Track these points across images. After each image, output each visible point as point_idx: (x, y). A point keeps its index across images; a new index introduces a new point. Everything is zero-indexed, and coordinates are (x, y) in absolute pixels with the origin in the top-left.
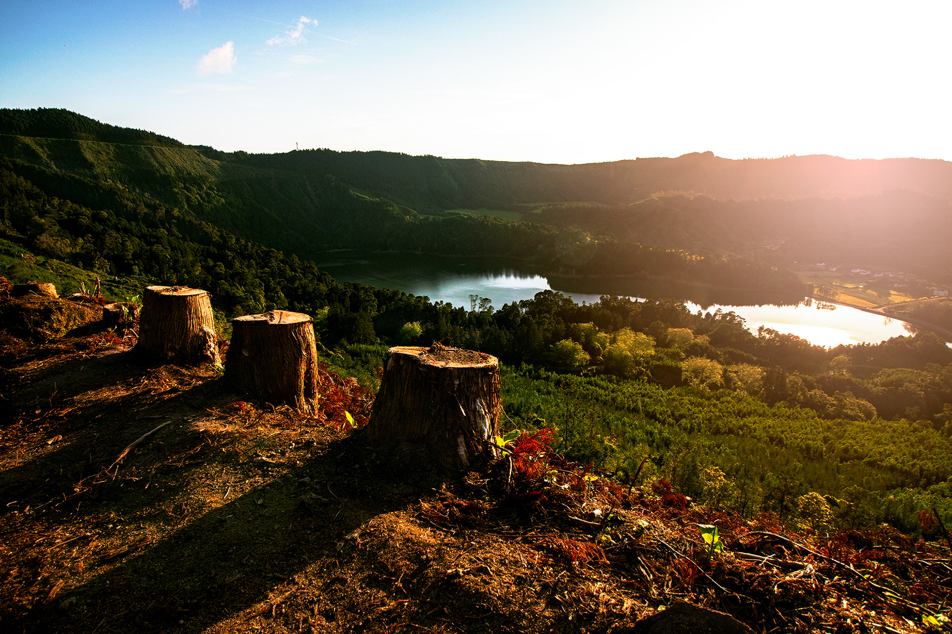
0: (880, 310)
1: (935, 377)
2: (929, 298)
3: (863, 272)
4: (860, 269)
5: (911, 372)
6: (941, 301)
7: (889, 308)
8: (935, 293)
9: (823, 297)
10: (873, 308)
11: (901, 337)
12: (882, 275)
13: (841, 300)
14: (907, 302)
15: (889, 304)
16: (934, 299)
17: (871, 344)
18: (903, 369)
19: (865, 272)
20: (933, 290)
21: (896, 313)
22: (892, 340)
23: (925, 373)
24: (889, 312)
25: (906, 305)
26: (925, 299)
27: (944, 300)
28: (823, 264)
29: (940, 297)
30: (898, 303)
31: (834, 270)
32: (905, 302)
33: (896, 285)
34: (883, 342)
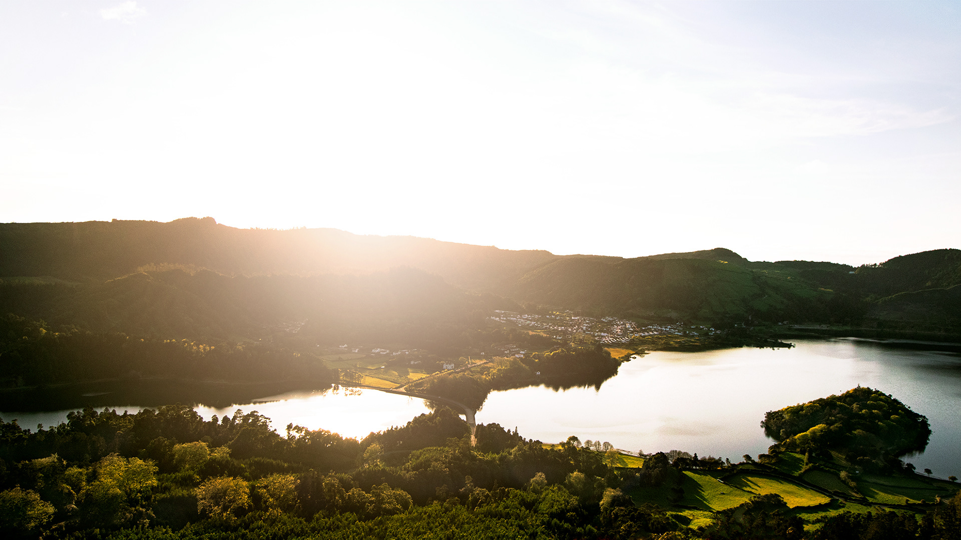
0: (402, 390)
1: (455, 451)
2: (441, 372)
3: (382, 351)
4: (380, 348)
5: (436, 449)
6: (450, 374)
7: (410, 386)
8: (444, 367)
9: (349, 382)
10: (396, 388)
11: (423, 415)
12: (399, 353)
13: (367, 383)
14: (424, 378)
15: (409, 383)
16: (444, 373)
17: (399, 427)
18: (429, 448)
19: (385, 352)
20: (443, 364)
21: (416, 391)
22: (416, 419)
23: (447, 448)
24: (410, 390)
25: (423, 382)
26: (438, 374)
27: (452, 373)
28: (346, 345)
29: (448, 370)
30: (416, 381)
31: (357, 351)
32: (421, 379)
33: (412, 363)
34: (409, 423)
